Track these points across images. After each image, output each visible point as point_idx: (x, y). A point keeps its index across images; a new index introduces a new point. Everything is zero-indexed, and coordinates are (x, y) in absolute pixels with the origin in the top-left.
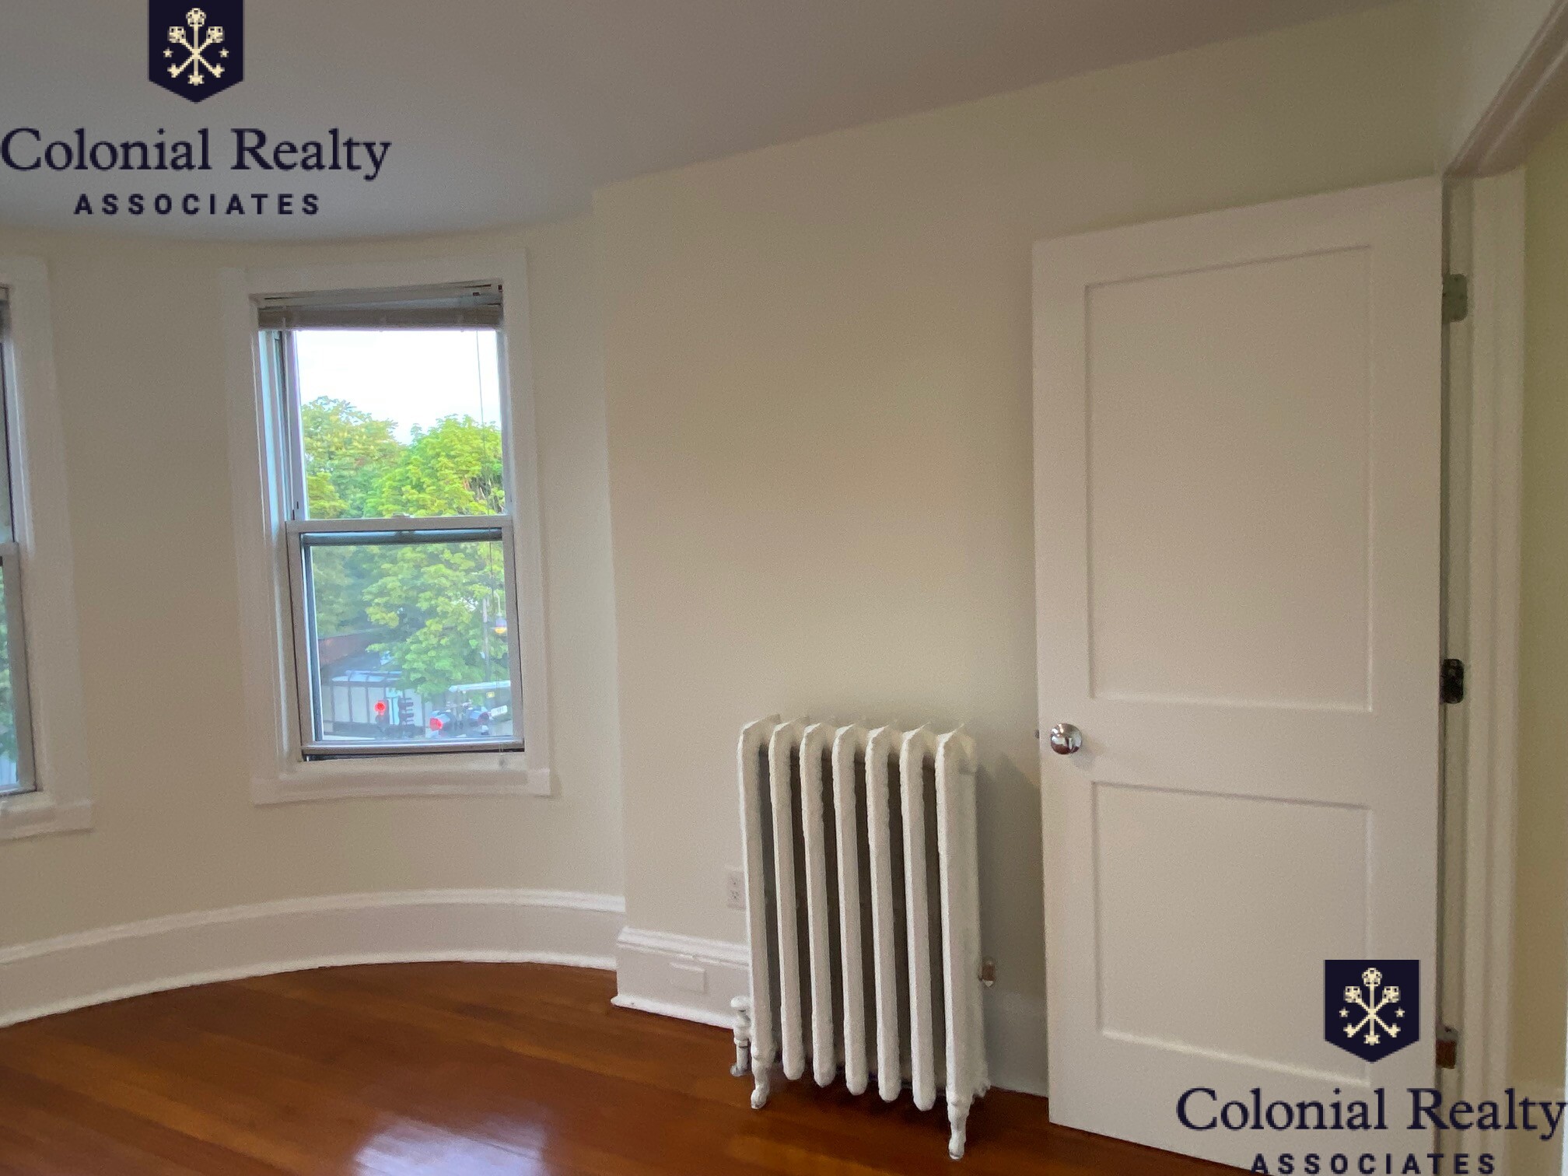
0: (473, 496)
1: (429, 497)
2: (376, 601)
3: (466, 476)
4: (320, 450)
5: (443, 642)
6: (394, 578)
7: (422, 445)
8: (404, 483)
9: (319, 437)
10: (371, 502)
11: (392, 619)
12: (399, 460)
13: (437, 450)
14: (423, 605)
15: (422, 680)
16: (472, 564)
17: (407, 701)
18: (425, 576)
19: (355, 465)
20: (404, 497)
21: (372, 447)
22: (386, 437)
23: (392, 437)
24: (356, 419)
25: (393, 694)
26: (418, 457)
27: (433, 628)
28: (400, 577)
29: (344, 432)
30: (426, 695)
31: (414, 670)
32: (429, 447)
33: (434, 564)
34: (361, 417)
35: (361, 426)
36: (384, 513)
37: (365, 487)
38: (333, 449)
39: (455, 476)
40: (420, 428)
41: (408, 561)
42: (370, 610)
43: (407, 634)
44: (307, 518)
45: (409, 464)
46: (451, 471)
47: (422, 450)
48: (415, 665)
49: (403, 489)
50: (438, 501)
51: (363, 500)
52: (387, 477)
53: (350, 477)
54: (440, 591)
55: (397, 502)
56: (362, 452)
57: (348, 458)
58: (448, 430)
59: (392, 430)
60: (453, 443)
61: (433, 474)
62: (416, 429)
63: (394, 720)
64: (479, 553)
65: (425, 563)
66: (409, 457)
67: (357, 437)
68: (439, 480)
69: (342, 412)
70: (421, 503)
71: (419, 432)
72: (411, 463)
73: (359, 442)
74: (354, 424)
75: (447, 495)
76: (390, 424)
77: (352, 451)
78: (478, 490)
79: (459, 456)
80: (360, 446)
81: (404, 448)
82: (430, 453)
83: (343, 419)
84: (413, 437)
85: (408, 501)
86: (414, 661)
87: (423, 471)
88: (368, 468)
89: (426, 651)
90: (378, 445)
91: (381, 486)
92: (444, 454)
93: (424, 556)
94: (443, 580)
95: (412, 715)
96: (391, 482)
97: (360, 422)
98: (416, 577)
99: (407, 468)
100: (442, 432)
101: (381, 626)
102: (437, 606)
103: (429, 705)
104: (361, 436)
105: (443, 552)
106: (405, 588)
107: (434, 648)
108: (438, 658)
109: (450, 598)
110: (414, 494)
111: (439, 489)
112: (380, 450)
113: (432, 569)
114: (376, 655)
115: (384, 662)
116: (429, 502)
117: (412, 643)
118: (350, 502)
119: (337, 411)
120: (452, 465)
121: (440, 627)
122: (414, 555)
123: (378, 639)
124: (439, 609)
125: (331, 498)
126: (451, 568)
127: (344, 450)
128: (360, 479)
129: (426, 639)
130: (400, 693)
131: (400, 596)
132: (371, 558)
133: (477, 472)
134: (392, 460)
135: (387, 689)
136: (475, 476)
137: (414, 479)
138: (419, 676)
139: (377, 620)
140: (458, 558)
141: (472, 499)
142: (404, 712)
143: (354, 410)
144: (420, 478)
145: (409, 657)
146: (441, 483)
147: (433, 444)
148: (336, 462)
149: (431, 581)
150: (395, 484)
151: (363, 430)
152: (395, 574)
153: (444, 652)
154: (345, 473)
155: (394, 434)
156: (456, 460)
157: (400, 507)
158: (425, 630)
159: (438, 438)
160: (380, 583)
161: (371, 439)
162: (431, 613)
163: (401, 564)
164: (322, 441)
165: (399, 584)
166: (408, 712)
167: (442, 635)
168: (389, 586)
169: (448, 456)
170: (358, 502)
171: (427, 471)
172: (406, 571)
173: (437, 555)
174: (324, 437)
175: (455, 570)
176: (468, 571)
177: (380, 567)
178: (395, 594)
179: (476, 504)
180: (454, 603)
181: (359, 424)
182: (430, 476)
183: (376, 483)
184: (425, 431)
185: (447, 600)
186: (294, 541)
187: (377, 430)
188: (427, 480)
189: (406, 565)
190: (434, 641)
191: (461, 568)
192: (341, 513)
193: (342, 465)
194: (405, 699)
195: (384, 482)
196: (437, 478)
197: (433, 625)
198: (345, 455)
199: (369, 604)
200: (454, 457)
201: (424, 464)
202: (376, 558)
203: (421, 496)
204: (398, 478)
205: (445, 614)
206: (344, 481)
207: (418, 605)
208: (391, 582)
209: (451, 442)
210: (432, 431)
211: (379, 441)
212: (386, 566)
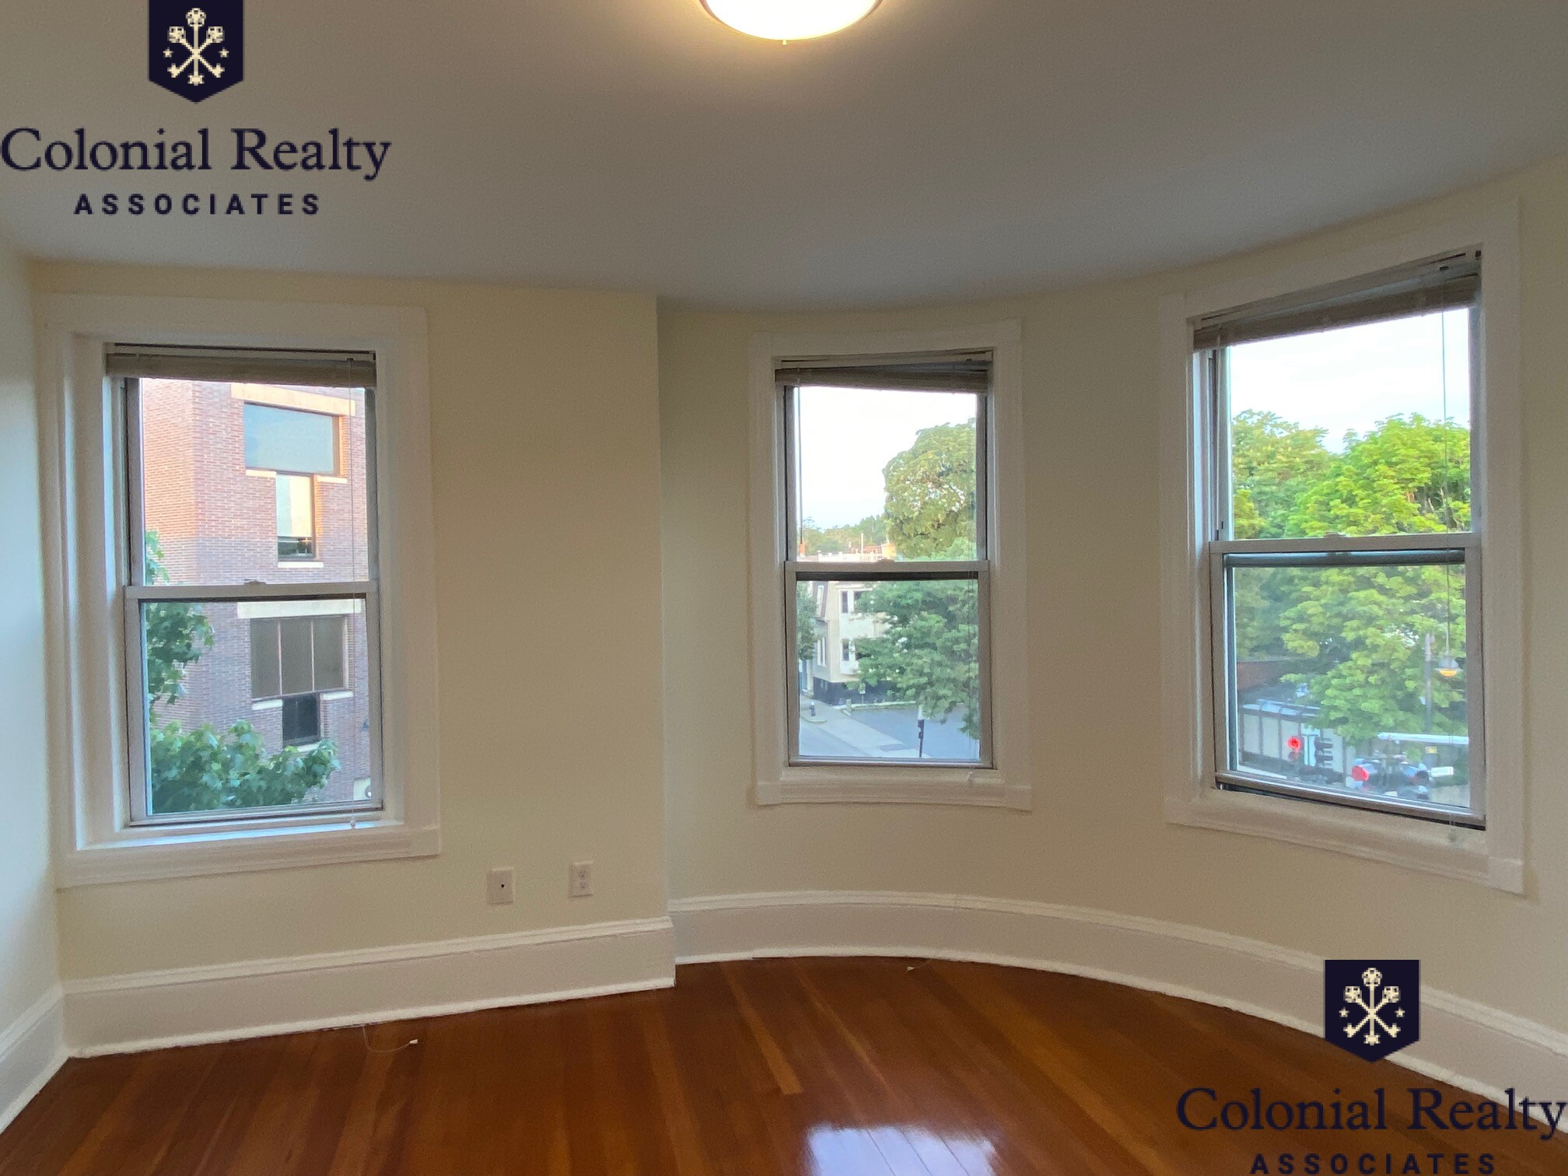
0: (1418, 509)
1: (1360, 511)
2: (1294, 627)
3: (1410, 485)
4: (1241, 466)
5: (1372, 679)
6: (1317, 603)
7: (1356, 453)
8: (1332, 497)
9: (1241, 452)
10: (1294, 519)
11: (1310, 648)
12: (1328, 472)
13: (1375, 457)
14: (1349, 636)
15: (1344, 721)
16: (1411, 590)
17: (1326, 742)
18: (1353, 602)
19: (1277, 480)
20: (1332, 512)
21: (1298, 460)
22: (1313, 447)
23: (1321, 446)
24: (1280, 430)
25: (1307, 731)
26: (1351, 467)
27: (1360, 662)
28: (1323, 601)
29: (1268, 446)
30: (1348, 739)
31: (1335, 708)
32: (1365, 454)
33: (1365, 589)
34: (1287, 427)
35: (1287, 437)
36: (1307, 531)
37: (1287, 503)
38: (1255, 464)
39: (1397, 486)
40: (1354, 434)
41: (1333, 585)
42: (1286, 637)
43: (1329, 666)
44: (1231, 538)
45: (1338, 475)
46: (1392, 481)
47: (1357, 458)
48: (1337, 703)
49: (1332, 503)
50: (1372, 516)
51: (1285, 518)
52: (1313, 490)
53: (1272, 493)
54: (1370, 620)
55: (1322, 518)
56: (1286, 465)
57: (1270, 473)
58: (1389, 433)
59: (1321, 438)
60: (1396, 448)
61: (1369, 484)
62: (1349, 435)
63: (1310, 760)
64: (1423, 577)
65: (1354, 587)
66: (1339, 467)
67: (1282, 450)
68: (1375, 492)
69: (1265, 424)
70: (1351, 519)
71: (1354, 438)
72: (1342, 474)
73: (1283, 455)
74: (1278, 436)
75: (1384, 509)
76: (1319, 432)
77: (1275, 466)
78: (1426, 502)
79: (1403, 462)
80: (1284, 459)
81: (1334, 458)
82: (1366, 461)
83: (1267, 432)
84: (1346, 444)
85: (1337, 517)
86: (1335, 697)
87: (1356, 481)
88: (1292, 482)
89: (1350, 688)
90: (1304, 456)
91: (1305, 502)
92: (1383, 461)
93: (1352, 579)
94: (1375, 608)
95: (1330, 758)
96: (1318, 496)
97: (1286, 433)
98: (1342, 604)
99: (1337, 480)
100: (1381, 436)
101: (1298, 655)
102: (1366, 638)
103: (1351, 750)
104: (1286, 448)
105: (1375, 576)
106: (1328, 614)
107: (1361, 686)
108: (1365, 697)
109: (1381, 628)
110: (1344, 508)
111: (1376, 502)
112: (1307, 462)
113: (1362, 594)
114: (1291, 686)
115: (1300, 694)
116: (1362, 518)
117: (1334, 677)
118: (1270, 519)
119: (1261, 424)
120: (1393, 474)
121: (1369, 662)
122: (1341, 578)
123: (1294, 668)
124: (1368, 642)
125: (1250, 516)
126: (1385, 594)
127: (1266, 465)
128: (1281, 495)
129: (1352, 675)
130: (1317, 732)
131: (1322, 624)
132: (1290, 581)
133: (1427, 481)
134: (1320, 472)
135: (1303, 725)
136: (1423, 485)
137: (1345, 492)
138: (1340, 715)
139: (1296, 649)
140: (1394, 582)
141: (1417, 512)
142: (1320, 753)
143: (1279, 421)
144: (1352, 491)
145: (1329, 692)
146: (1378, 495)
147: (1369, 450)
148: (1257, 478)
149: (1360, 609)
150: (1321, 499)
151: (1288, 441)
152: (1317, 599)
153: (1372, 692)
154: (1267, 489)
155: (1323, 443)
156: (1398, 467)
157: (1326, 524)
158: (1350, 663)
159: (1376, 443)
160: (1300, 606)
161: (1297, 450)
162: (1359, 644)
163: (1324, 587)
164: (1244, 456)
165: (1321, 609)
166: (1326, 754)
167: (1371, 673)
168: (1310, 612)
169: (1390, 464)
170: (1279, 520)
171: (1361, 482)
172: (1328, 594)
173: (1369, 579)
174: (1246, 453)
175: (1393, 596)
176: (1407, 598)
177: (1299, 590)
178: (1315, 620)
179: (1423, 518)
180: (1388, 635)
181: (1283, 435)
182: (1363, 487)
183: (1300, 498)
184: (1361, 437)
185: (1378, 631)
186: (1217, 561)
187: (1304, 440)
188: (1360, 492)
189: (1330, 589)
190: (1360, 677)
191: (1398, 595)
192: (1260, 532)
193: (1264, 480)
194: (1323, 739)
195: (1310, 497)
196: (1372, 489)
197: (1359, 659)
198: (1267, 470)
199: (1285, 630)
200: (1396, 464)
201: (1357, 474)
202: (1296, 581)
203: (1352, 510)
204: (1325, 491)
205: (1375, 648)
206: (1264, 497)
207: (1343, 635)
208: (1311, 608)
209: (1394, 445)
210: (1370, 436)
211: (1305, 453)
212: (1308, 589)
